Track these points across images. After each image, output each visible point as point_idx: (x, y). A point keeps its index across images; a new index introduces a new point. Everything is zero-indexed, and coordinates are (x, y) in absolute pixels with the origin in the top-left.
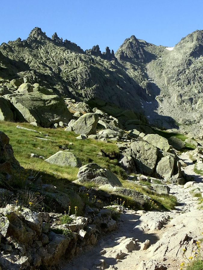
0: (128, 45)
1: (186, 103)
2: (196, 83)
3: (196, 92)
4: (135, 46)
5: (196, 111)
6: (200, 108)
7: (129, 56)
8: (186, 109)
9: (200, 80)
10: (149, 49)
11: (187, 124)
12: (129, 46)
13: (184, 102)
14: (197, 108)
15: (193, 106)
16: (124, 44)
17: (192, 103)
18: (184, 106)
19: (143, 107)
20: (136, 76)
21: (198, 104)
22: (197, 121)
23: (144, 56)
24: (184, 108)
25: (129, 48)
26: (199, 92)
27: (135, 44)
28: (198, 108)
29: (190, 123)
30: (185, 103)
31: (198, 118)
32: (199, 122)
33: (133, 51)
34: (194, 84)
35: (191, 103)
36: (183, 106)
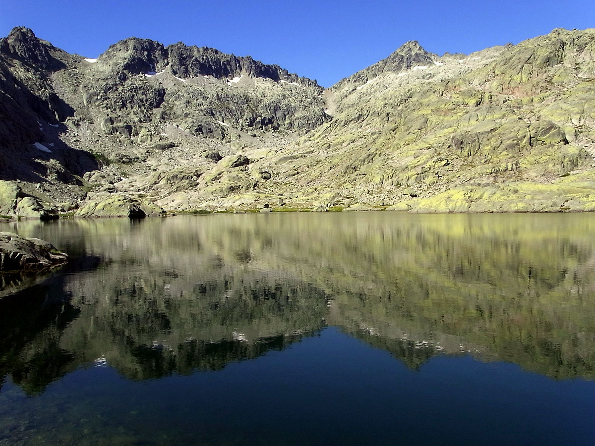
0: (18, 35)
1: (120, 133)
2: (136, 108)
3: (136, 119)
4: (31, 40)
5: (138, 145)
6: (144, 142)
7: (19, 53)
8: (120, 141)
9: (141, 104)
10: (57, 56)
11: (124, 162)
12: (20, 37)
13: (117, 131)
14: (139, 142)
15: (132, 138)
16: (11, 35)
17: (130, 133)
18: (118, 137)
19: (41, 129)
20: (29, 79)
21: (140, 135)
22: (141, 158)
23: (47, 59)
24: (118, 140)
25: (20, 41)
26: (140, 121)
27: (30, 37)
28: (141, 142)
29: (130, 161)
30: (118, 133)
31: (142, 154)
32: (144, 161)
33: (27, 47)
34: (132, 108)
35: (128, 134)
36: (115, 137)
